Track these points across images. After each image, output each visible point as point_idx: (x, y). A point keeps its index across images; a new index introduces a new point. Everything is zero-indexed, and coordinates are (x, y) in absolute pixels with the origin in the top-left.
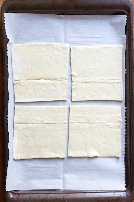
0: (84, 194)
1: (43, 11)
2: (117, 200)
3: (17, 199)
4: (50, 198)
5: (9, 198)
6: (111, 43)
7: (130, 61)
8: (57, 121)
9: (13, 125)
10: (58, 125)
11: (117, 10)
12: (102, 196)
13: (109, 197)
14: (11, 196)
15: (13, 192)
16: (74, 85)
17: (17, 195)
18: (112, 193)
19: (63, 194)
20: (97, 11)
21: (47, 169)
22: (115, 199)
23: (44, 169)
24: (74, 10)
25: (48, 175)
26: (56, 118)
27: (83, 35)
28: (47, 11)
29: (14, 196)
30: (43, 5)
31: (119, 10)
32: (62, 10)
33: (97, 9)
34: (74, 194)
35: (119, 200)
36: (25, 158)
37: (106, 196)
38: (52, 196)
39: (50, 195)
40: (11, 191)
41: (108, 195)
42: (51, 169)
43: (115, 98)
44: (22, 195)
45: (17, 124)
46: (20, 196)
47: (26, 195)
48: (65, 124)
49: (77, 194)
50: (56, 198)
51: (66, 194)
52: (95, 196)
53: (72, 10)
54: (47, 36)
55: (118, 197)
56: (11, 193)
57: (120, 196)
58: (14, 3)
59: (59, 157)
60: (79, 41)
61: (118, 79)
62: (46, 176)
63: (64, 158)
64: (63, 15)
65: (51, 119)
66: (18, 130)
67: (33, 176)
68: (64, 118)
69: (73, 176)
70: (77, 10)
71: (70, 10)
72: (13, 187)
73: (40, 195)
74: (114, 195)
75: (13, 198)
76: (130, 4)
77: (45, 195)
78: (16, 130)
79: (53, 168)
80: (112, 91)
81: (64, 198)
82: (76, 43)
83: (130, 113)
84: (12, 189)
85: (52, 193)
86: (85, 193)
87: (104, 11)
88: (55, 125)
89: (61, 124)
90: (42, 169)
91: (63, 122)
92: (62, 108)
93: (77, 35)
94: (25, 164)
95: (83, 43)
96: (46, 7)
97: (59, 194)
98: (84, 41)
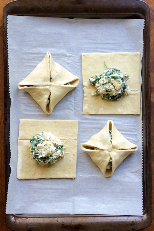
0: (94, 218)
1: (49, 14)
2: (131, 225)
3: (20, 222)
4: (56, 222)
5: (10, 222)
6: (127, 50)
7: (146, 70)
8: (67, 137)
9: (18, 141)
10: (67, 141)
11: (132, 13)
12: (114, 221)
13: (123, 222)
14: (13, 219)
15: (15, 216)
16: (86, 97)
17: (20, 219)
18: (126, 218)
19: (71, 218)
20: (109, 14)
21: (55, 191)
22: (128, 224)
23: (52, 191)
24: (84, 13)
25: (56, 197)
26: (65, 134)
27: (96, 41)
28: (53, 14)
29: (15, 219)
30: (49, 8)
31: (134, 13)
32: (70, 14)
33: (110, 13)
34: (83, 218)
35: (133, 225)
36: (30, 178)
37: (118, 221)
38: (58, 220)
39: (56, 219)
40: (12, 215)
41: (121, 220)
42: (59, 191)
43: (132, 111)
44: (24, 219)
45: (22, 140)
46: (22, 220)
47: (29, 219)
48: (76, 140)
49: (86, 218)
50: (63, 222)
51: (74, 218)
52: (107, 220)
53: (82, 14)
54: (56, 43)
55: (133, 222)
56: (12, 217)
57: (135, 220)
58: (17, 6)
59: (68, 178)
60: (91, 48)
61: (135, 90)
62: (54, 199)
63: (74, 179)
64: (73, 19)
65: (60, 134)
66: (23, 146)
67: (39, 198)
68: (74, 133)
69: (84, 198)
70: (87, 13)
71: (79, 14)
72: (16, 210)
73: (45, 218)
74: (128, 219)
75: (14, 222)
76: (147, 7)
77: (51, 219)
78: (20, 147)
79: (61, 189)
80: (128, 104)
81: (71, 222)
82: (88, 49)
83: (146, 128)
84: (14, 213)
85: (59, 217)
86: (96, 217)
87: (117, 14)
88: (64, 141)
89: (71, 140)
90: (50, 191)
91: (73, 138)
92: (72, 122)
93: (90, 41)
94: (30, 184)
95: (95, 50)
96: (53, 9)
97: (66, 218)
98: (97, 48)
